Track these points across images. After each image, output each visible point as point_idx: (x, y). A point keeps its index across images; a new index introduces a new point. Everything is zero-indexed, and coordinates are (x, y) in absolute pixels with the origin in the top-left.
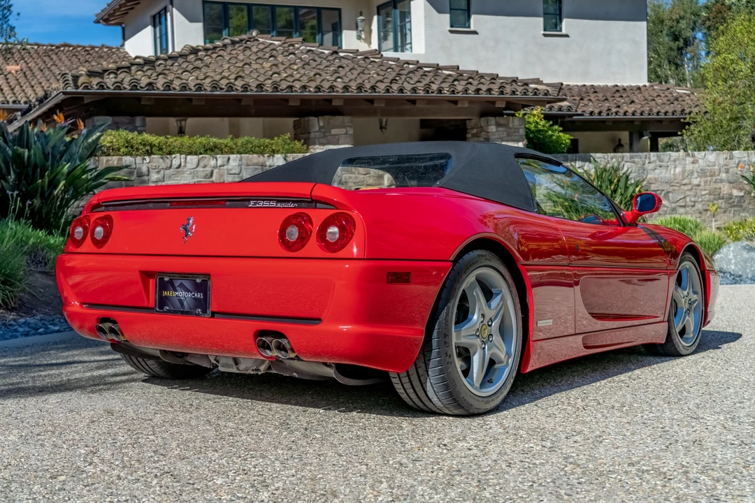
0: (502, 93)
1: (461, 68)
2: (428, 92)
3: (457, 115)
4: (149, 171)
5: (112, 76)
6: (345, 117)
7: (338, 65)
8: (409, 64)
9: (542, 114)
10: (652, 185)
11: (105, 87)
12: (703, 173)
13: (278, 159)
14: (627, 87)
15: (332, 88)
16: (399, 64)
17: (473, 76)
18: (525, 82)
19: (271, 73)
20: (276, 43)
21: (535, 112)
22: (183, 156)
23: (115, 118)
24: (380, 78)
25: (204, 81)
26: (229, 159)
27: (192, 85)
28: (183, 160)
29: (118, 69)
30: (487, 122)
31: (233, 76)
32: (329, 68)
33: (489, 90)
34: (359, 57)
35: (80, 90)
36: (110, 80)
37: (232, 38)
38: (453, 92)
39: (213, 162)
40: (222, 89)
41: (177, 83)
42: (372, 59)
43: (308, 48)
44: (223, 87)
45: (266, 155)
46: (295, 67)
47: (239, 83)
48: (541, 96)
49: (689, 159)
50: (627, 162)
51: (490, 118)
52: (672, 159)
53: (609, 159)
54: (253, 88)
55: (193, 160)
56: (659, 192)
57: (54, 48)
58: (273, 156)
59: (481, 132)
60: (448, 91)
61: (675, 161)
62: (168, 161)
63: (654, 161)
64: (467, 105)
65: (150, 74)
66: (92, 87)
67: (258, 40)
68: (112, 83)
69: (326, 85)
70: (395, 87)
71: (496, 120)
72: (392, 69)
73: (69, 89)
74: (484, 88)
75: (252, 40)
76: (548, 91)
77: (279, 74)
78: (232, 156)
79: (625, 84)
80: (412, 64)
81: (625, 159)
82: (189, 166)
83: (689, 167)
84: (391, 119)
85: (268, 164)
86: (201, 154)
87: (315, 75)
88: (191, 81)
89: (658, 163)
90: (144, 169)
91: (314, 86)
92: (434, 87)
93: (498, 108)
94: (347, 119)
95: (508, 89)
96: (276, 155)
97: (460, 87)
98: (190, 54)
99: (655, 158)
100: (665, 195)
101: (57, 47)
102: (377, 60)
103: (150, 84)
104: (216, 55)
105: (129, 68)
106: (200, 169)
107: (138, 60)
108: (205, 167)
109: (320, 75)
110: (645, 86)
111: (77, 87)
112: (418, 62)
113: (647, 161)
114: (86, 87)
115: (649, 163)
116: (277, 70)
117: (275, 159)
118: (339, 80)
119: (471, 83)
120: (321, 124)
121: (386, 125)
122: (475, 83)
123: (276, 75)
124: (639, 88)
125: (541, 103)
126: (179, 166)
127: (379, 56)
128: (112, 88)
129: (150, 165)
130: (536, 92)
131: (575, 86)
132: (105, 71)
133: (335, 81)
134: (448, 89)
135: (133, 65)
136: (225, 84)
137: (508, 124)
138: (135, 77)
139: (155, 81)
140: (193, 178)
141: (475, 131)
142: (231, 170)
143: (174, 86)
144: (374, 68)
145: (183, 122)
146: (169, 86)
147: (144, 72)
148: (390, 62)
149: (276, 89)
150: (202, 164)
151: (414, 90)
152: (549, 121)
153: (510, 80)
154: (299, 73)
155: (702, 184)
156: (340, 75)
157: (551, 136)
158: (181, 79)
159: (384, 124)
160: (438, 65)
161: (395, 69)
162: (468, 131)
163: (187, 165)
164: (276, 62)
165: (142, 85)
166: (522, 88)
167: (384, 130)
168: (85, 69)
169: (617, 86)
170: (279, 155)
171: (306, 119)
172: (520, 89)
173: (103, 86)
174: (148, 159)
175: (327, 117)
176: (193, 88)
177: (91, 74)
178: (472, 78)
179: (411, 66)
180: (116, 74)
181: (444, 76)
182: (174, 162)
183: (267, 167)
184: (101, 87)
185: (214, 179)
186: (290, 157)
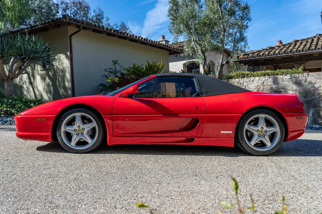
4: (243, 83)
22: (254, 77)
26: (270, 77)
28: (254, 79)
39: (264, 79)
45: (283, 75)
55: (257, 78)
58: (286, 75)
62: (249, 79)
85: (284, 78)
86: (260, 76)
90: (242, 82)
106: (260, 81)
108: (261, 80)
111: (238, 59)
117: (287, 76)
126: (253, 80)
140: (257, 84)
142: (270, 81)
150: (260, 80)
163: (255, 80)
174: (243, 79)
182: (251, 80)
183: (284, 79)
184: (245, 58)
185: (264, 84)
186: (293, 75)
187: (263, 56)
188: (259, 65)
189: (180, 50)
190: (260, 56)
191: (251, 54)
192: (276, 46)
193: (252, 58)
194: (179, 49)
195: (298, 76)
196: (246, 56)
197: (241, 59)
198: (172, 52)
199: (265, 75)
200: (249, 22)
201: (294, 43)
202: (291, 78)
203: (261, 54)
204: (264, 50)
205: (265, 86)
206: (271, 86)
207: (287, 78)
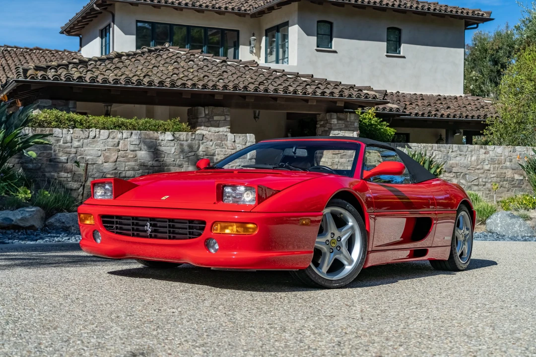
0: (341, 95)
1: (314, 77)
2: (286, 92)
3: (309, 111)
4: (72, 140)
5: (53, 70)
6: (224, 108)
7: (224, 70)
8: (276, 72)
9: (375, 113)
10: (454, 168)
11: (47, 78)
12: (492, 161)
13: (168, 135)
14: (448, 96)
15: (215, 86)
16: (270, 72)
17: (322, 83)
18: (360, 88)
19: (172, 73)
20: (182, 53)
21: (370, 111)
22: (98, 130)
23: (54, 101)
24: (253, 81)
25: (120, 77)
26: (132, 133)
27: (111, 79)
28: (97, 133)
29: (59, 66)
30: (331, 116)
31: (143, 75)
32: (216, 72)
33: (332, 93)
34: (241, 66)
35: (28, 80)
36: (51, 74)
37: (149, 48)
38: (305, 93)
39: (120, 135)
40: (134, 83)
41: (100, 78)
42: (250, 67)
43: (205, 57)
44: (134, 82)
45: (159, 132)
46: (192, 70)
47: (146, 80)
48: (370, 99)
49: (483, 151)
50: (435, 150)
51: (332, 113)
52: (469, 150)
53: (422, 148)
54: (156, 84)
55: (105, 133)
56: (459, 174)
57: (28, 50)
58: (165, 133)
59: (326, 124)
60: (301, 92)
61: (471, 151)
62: (86, 133)
63: (456, 151)
64: (315, 104)
65: (82, 71)
66: (37, 78)
67: (169, 50)
68: (52, 76)
69: (211, 84)
70: (262, 87)
71: (337, 115)
72: (263, 75)
73: (20, 79)
74: (328, 91)
75: (164, 50)
76: (376, 96)
77: (177, 75)
78: (134, 132)
79: (446, 95)
80: (279, 72)
81: (434, 148)
82: (102, 137)
83: (482, 156)
84: (262, 111)
86: (112, 129)
87: (204, 77)
88: (111, 77)
89: (459, 152)
90: (69, 138)
91: (201, 84)
92: (291, 89)
93: (338, 106)
94: (226, 109)
95: (346, 93)
96: (167, 133)
97: (310, 90)
98: (115, 57)
99: (456, 149)
100: (463, 176)
101: (31, 50)
102: (253, 68)
103: (80, 78)
104: (135, 59)
105: (67, 66)
106: (110, 140)
107: (74, 60)
108: (113, 138)
109: (208, 77)
110: (461, 96)
112: (284, 70)
113: (451, 151)
114: (33, 78)
115: (452, 152)
116: (177, 72)
117: (166, 135)
118: (221, 81)
119: (319, 88)
120: (207, 112)
121: (258, 115)
122: (322, 87)
123: (175, 75)
124: (456, 98)
125: (371, 104)
126: (95, 137)
127: (256, 65)
128: (52, 79)
129: (73, 135)
130: (367, 96)
131: (408, 94)
132: (48, 67)
133: (218, 81)
134: (301, 91)
135: (70, 63)
136: (135, 80)
137: (347, 119)
138: (71, 72)
139: (84, 76)
140: (105, 146)
141: (322, 123)
142: (133, 141)
143: (98, 79)
144: (250, 74)
145: (109, 107)
146: (94, 80)
147: (77, 69)
148: (264, 70)
149: (173, 85)
150: (111, 136)
151: (276, 90)
152: (380, 118)
153: (349, 87)
154: (193, 75)
155: (492, 169)
156: (223, 78)
157: (380, 129)
158: (104, 75)
159: (257, 115)
160: (298, 73)
161: (265, 75)
162: (318, 122)
163: (101, 136)
164: (178, 66)
165: (75, 78)
166: (357, 92)
167: (257, 119)
168: (33, 65)
169: (440, 95)
170: (169, 133)
171: (196, 108)
172: (355, 93)
173: (45, 77)
174: (71, 131)
175: (211, 108)
176: (112, 82)
177: (37, 68)
178: (321, 84)
179: (278, 74)
180: (56, 69)
181: (301, 82)
182: (91, 134)
183: (160, 141)
185: (120, 147)
186: (177, 134)
195: (186, 137)
199: (121, 127)
202: (174, 140)
205: (121, 152)
206: (134, 152)
207: (167, 139)
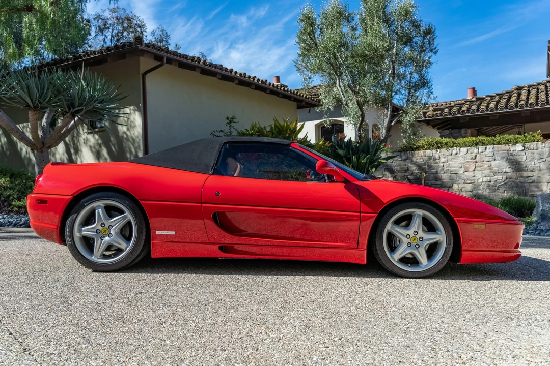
4: (440, 157)
13: (518, 147)
22: (458, 148)
23: (450, 130)
26: (486, 148)
28: (458, 150)
35: (427, 119)
39: (476, 151)
45: (510, 145)
55: (464, 150)
58: (515, 145)
62: (450, 151)
78: (488, 147)
82: (462, 153)
85: (512, 150)
86: (469, 146)
90: (437, 156)
96: (517, 144)
106: (468, 155)
108: (471, 153)
111: (425, 117)
117: (517, 146)
126: (457, 154)
129: (440, 154)
140: (465, 159)
142: (487, 154)
150: (469, 152)
170: (519, 144)
174: (438, 150)
182: (453, 152)
183: (512, 152)
184: (437, 116)
185: (477, 160)
186: (527, 145)
187: (469, 113)
188: (460, 128)
189: (316, 101)
190: (464, 113)
191: (446, 109)
192: (487, 96)
193: (450, 115)
194: (315, 99)
195: (537, 146)
196: (439, 112)
197: (429, 117)
198: (304, 103)
199: (477, 144)
200: (434, 55)
201: (515, 91)
202: (524, 150)
203: (463, 109)
204: (468, 103)
205: (478, 163)
206: (489, 163)
207: (518, 150)
